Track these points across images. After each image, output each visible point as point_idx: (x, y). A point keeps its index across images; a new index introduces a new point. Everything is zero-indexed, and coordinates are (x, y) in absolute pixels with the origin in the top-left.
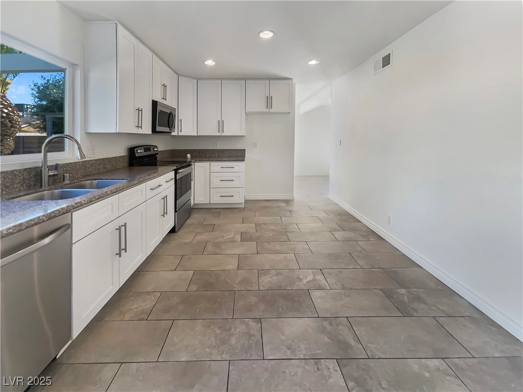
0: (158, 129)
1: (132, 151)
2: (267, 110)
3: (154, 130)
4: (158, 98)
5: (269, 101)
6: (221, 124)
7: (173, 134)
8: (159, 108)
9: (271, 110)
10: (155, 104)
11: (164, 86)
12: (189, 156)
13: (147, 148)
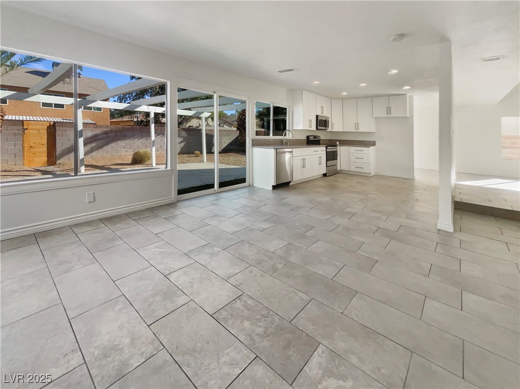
0: (319, 128)
1: (308, 137)
2: (388, 116)
3: (317, 129)
4: (319, 113)
5: (389, 110)
6: (357, 125)
7: (328, 130)
8: (319, 118)
9: (390, 116)
10: (317, 116)
11: (322, 107)
12: (338, 143)
13: (315, 137)
